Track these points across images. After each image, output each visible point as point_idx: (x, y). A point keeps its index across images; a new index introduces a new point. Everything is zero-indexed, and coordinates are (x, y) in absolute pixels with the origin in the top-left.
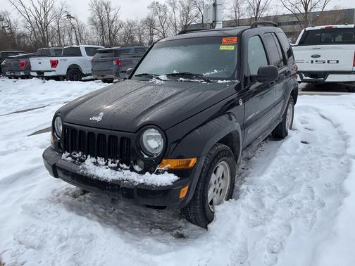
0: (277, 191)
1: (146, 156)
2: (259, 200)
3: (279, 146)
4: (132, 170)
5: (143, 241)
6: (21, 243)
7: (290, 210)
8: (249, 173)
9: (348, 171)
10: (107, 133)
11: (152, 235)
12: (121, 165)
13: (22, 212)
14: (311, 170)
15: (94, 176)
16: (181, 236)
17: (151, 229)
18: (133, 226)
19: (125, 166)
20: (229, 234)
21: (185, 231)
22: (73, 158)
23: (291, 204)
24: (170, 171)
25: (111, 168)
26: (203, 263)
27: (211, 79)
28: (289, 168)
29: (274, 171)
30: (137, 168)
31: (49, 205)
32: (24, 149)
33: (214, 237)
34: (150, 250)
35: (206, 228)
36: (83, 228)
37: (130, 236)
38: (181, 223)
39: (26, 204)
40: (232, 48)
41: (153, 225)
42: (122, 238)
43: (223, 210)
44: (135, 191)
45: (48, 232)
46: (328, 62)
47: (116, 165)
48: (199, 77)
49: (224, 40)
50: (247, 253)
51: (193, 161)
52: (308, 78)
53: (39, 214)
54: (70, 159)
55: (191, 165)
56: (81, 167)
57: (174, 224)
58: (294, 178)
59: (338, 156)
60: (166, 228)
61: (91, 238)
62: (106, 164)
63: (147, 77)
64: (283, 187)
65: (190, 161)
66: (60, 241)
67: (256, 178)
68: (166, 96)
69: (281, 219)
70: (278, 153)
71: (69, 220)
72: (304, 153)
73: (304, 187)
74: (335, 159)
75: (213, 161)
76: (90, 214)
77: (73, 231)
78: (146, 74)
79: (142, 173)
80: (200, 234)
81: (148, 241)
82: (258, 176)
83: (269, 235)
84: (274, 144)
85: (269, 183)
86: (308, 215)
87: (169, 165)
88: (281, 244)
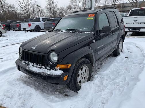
0: (110, 78)
1: (51, 63)
2: (101, 82)
3: (115, 59)
4: (46, 68)
5: (50, 97)
6: (5, 96)
7: (114, 86)
8: (99, 71)
9: (142, 71)
10: (37, 53)
11: (54, 95)
12: (42, 67)
13: (8, 84)
14: (127, 70)
15: (32, 70)
16: (67, 95)
17: (55, 92)
18: (48, 90)
19: (43, 67)
21: (68, 94)
22: (26, 63)
23: (115, 83)
24: (60, 69)
25: (38, 68)
26: (73, 107)
27: (83, 31)
28: (117, 69)
29: (111, 70)
30: (48, 68)
31: (17, 81)
32: (13, 59)
33: (79, 96)
34: (52, 101)
35: (77, 92)
36: (28, 91)
37: (46, 94)
38: (68, 90)
39: (9, 81)
40: (92, 18)
41: (56, 91)
42: (42, 95)
43: (85, 85)
44: (46, 77)
45: (16, 92)
46: (141, 23)
47: (40, 66)
49: (89, 15)
50: (92, 103)
51: (70, 65)
52: (132, 30)
53: (13, 85)
54: (24, 63)
55: (69, 67)
56: (28, 67)
57: (65, 90)
58: (119, 73)
59: (140, 64)
60: (61, 92)
61: (30, 95)
62: (37, 66)
64: (113, 76)
66: (19, 95)
67: (102, 73)
68: (62, 39)
69: (109, 89)
70: (114, 62)
71: (23, 87)
72: (125, 62)
73: (122, 77)
74: (138, 65)
77: (25, 92)
79: (50, 70)
80: (74, 95)
81: (52, 97)
82: (103, 71)
83: (103, 96)
84: (112, 58)
85: (107, 75)
86: (121, 89)
87: (60, 67)
88: (107, 100)
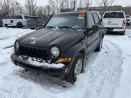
0: (98, 70)
1: (52, 57)
2: (92, 73)
3: (98, 54)
4: (47, 62)
5: (51, 89)
6: (2, 90)
7: (103, 77)
8: (88, 63)
9: (122, 63)
10: (37, 48)
11: (54, 87)
12: (42, 60)
13: (2, 78)
14: (109, 63)
15: (32, 64)
16: (64, 87)
17: (53, 84)
19: (44, 61)
20: (82, 86)
21: (66, 85)
22: (23, 58)
23: (103, 74)
24: (61, 63)
25: (39, 61)
27: (75, 29)
28: (101, 62)
29: (97, 63)
30: (49, 61)
31: (13, 76)
33: (77, 87)
34: (54, 92)
35: (74, 83)
36: (27, 84)
37: (46, 87)
38: (64, 82)
39: (4, 76)
40: (83, 18)
42: (43, 88)
43: (80, 77)
44: (48, 70)
45: (13, 86)
46: (114, 24)
47: (41, 60)
48: (71, 28)
49: (80, 15)
50: (88, 92)
51: (70, 59)
52: (107, 30)
53: (9, 79)
54: (22, 58)
55: (69, 60)
56: (26, 61)
57: (61, 82)
58: (103, 65)
59: (118, 58)
60: (59, 84)
61: (31, 88)
62: (37, 60)
63: (51, 27)
64: (100, 68)
65: (69, 59)
66: (18, 89)
67: (90, 65)
68: (59, 35)
69: (100, 80)
70: (97, 56)
71: (22, 81)
72: (106, 56)
73: (107, 69)
75: (77, 59)
76: (29, 79)
77: (23, 86)
78: (50, 27)
79: (51, 63)
80: (71, 86)
81: (53, 89)
82: (91, 64)
83: (96, 86)
84: (96, 53)
85: (95, 67)
86: (109, 78)
87: (61, 61)
88: (100, 89)
